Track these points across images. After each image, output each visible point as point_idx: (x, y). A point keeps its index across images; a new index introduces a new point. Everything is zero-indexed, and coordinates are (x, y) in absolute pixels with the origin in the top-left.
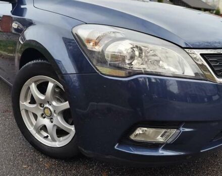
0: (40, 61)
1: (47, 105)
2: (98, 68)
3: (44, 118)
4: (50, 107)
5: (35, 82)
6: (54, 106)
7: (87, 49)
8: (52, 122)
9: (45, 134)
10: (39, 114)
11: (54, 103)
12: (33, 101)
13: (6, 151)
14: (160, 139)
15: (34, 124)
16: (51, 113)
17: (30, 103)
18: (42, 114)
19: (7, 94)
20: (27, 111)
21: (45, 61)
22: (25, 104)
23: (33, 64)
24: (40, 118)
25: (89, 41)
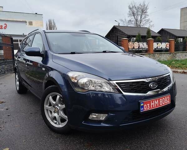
0: (54, 86)
1: (56, 107)
2: (75, 89)
3: (55, 113)
4: (58, 107)
5: (51, 96)
6: (59, 107)
7: (72, 81)
8: (58, 115)
9: (56, 122)
10: (53, 111)
11: (59, 105)
12: (50, 105)
13: (36, 130)
14: (101, 119)
15: (50, 116)
16: (58, 110)
17: (49, 106)
18: (54, 111)
19: (36, 104)
20: (47, 110)
21: (56, 86)
22: (46, 106)
23: (51, 87)
24: (53, 113)
25: (73, 78)
